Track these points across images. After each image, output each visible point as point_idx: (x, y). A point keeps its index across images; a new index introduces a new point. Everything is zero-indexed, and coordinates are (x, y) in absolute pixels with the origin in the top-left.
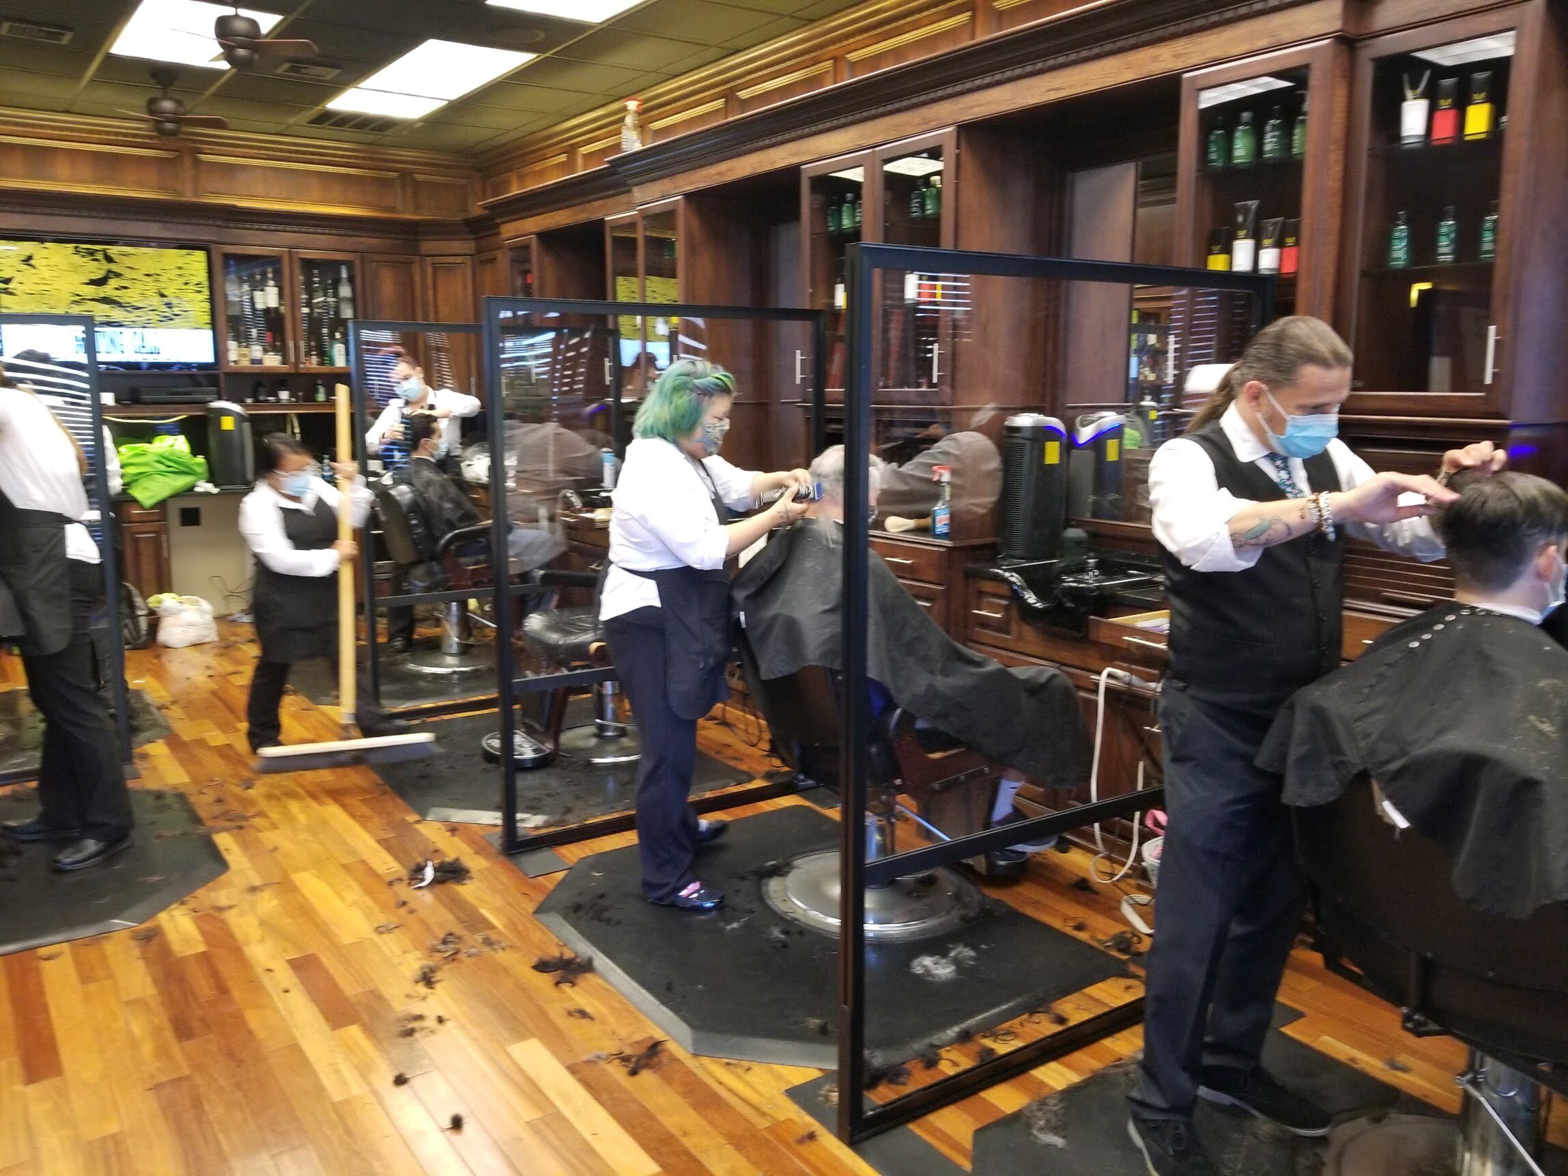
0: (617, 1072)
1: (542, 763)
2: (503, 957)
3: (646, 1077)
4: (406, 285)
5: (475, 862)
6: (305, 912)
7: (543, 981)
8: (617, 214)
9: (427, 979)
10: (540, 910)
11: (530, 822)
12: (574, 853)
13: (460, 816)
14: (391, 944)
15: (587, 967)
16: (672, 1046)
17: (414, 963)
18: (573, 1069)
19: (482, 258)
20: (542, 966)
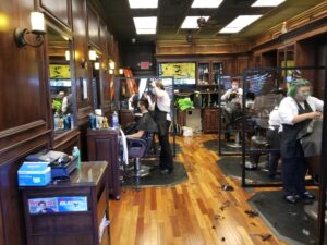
0: (260, 239)
1: (253, 169)
2: (239, 208)
3: (266, 242)
4: (233, 66)
5: (235, 187)
6: (201, 190)
7: (246, 215)
8: (280, 47)
9: (222, 209)
10: (248, 200)
11: (249, 181)
12: (258, 190)
13: (234, 177)
14: (216, 200)
15: (257, 215)
16: (274, 237)
17: (220, 205)
18: (250, 235)
19: (250, 60)
20: (247, 212)
